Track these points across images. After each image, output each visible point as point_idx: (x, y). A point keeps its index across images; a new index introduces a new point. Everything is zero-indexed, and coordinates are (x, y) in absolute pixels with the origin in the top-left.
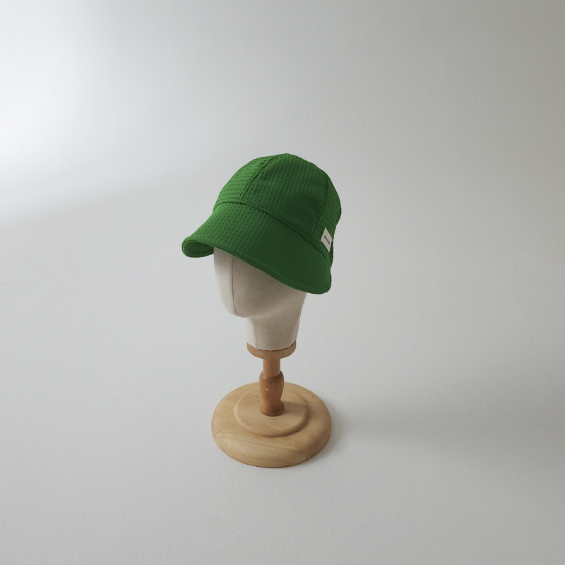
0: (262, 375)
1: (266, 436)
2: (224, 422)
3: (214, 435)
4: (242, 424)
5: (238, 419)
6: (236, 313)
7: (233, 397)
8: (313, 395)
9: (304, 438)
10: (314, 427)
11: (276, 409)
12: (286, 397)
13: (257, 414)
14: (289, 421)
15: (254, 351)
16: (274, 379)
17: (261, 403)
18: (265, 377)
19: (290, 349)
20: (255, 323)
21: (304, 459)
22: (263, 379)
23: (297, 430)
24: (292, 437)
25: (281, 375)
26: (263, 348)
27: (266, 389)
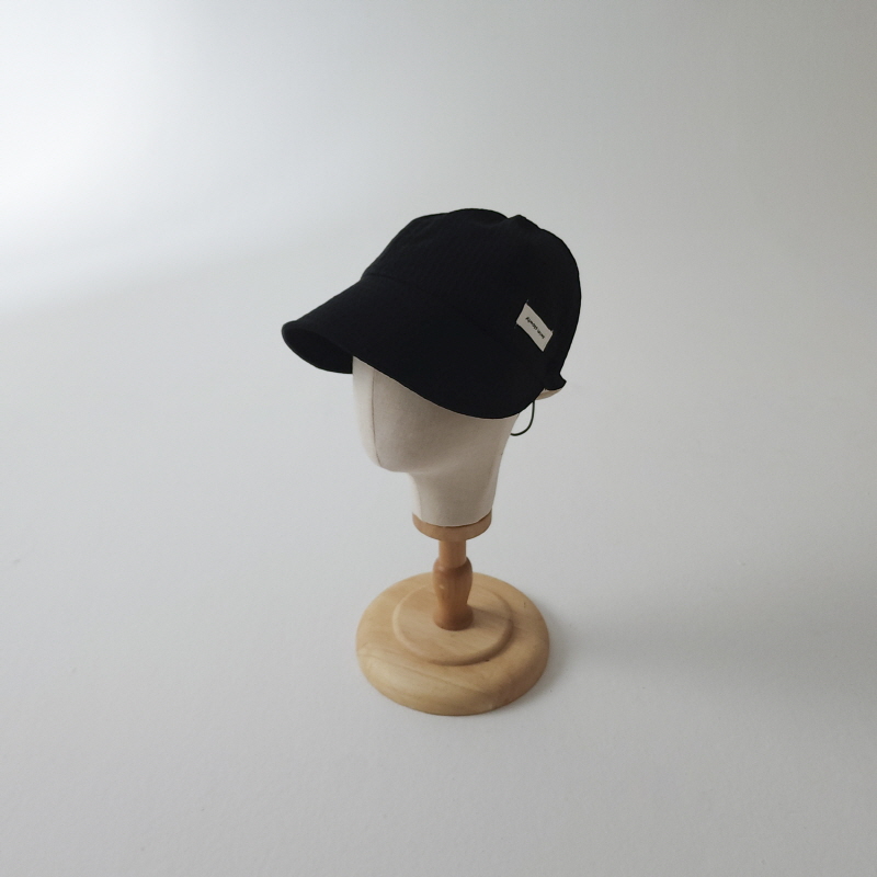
0: (437, 564)
1: (434, 662)
2: (376, 632)
3: (358, 649)
4: (400, 638)
5: (396, 629)
6: (381, 464)
7: (396, 592)
9: (494, 673)
11: (460, 618)
12: (475, 599)
13: (427, 622)
14: (478, 640)
15: (421, 526)
16: (456, 572)
17: (435, 608)
18: (441, 568)
19: (483, 523)
20: (418, 480)
21: (490, 706)
22: (436, 571)
23: (486, 658)
24: (477, 667)
25: (467, 565)
26: (432, 521)
27: (442, 587)
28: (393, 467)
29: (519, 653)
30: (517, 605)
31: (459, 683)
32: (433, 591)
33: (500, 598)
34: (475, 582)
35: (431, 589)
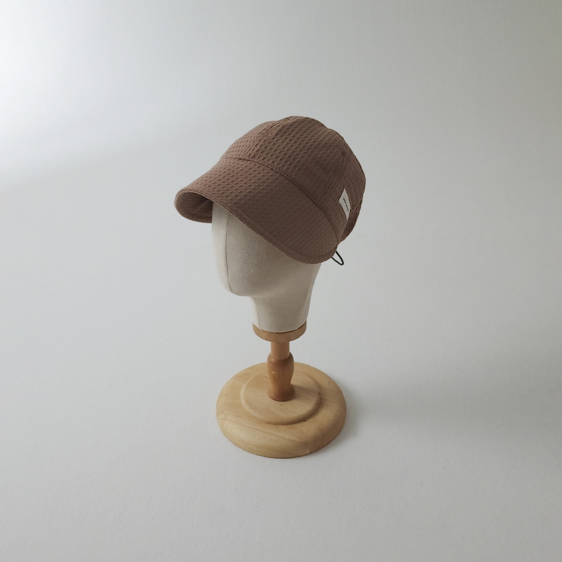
0: (270, 357)
1: (269, 423)
2: (229, 403)
3: (218, 415)
4: (246, 407)
5: (243, 401)
6: (231, 290)
7: (242, 376)
8: (331, 381)
9: (309, 429)
11: (286, 393)
12: (296, 380)
13: (264, 396)
14: (298, 408)
15: (259, 332)
16: (283, 362)
17: (269, 386)
18: (273, 360)
19: (300, 331)
21: (308, 452)
22: (270, 362)
23: (303, 419)
24: (298, 426)
25: (291, 357)
27: (273, 373)
28: (240, 293)
29: (326, 416)
30: (324, 383)
31: (287, 436)
32: (267, 375)
33: (312, 379)
34: (296, 368)
35: (266, 373)
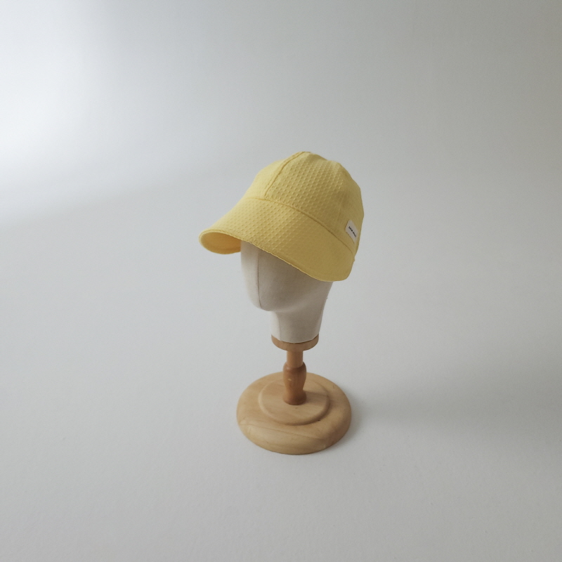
0: (285, 366)
1: (288, 424)
2: (248, 410)
3: (239, 422)
4: (266, 412)
5: (262, 408)
6: (261, 306)
7: (257, 386)
8: (335, 386)
9: (324, 427)
10: (336, 416)
11: (299, 398)
12: (308, 387)
13: (280, 402)
14: (311, 410)
15: (278, 343)
16: (297, 370)
17: (284, 392)
18: (288, 368)
19: (313, 342)
20: (280, 316)
21: (324, 446)
22: (285, 370)
23: (318, 419)
24: (313, 425)
25: (304, 366)
26: (287, 340)
27: (290, 380)
31: (305, 435)
32: (283, 384)
34: (308, 377)
